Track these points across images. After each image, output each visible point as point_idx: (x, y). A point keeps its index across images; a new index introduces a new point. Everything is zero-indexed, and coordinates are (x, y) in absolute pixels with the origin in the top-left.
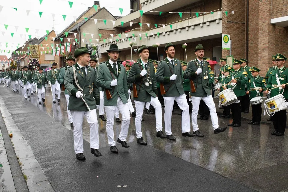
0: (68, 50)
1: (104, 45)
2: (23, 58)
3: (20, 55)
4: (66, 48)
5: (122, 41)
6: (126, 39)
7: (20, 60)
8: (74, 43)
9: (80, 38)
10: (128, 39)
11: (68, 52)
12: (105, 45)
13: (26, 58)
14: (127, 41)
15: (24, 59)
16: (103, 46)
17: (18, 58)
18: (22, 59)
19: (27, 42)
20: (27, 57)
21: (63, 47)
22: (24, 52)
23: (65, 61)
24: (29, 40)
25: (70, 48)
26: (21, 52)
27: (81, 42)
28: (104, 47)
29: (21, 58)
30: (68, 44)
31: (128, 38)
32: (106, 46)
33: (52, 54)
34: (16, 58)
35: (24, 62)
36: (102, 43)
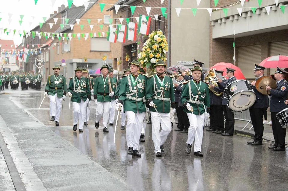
0: (144, 30)
1: (221, 19)
2: (47, 46)
3: (44, 40)
4: (137, 27)
5: (264, 11)
6: (274, 7)
7: (41, 49)
8: (156, 16)
9: (171, 7)
10: (280, 7)
11: (142, 35)
12: (224, 20)
13: (52, 46)
14: (276, 11)
15: (49, 48)
16: (219, 22)
17: (38, 45)
18: (45, 49)
19: (55, 12)
20: (55, 44)
21: (131, 25)
22: (51, 35)
23: (133, 55)
24: (59, 8)
25: (148, 27)
26: (46, 33)
27: (170, 13)
28: (221, 24)
29: (44, 45)
30: (144, 18)
31: (280, 5)
32: (225, 23)
33: (108, 38)
34: (33, 46)
35: (47, 55)
36: (217, 16)
